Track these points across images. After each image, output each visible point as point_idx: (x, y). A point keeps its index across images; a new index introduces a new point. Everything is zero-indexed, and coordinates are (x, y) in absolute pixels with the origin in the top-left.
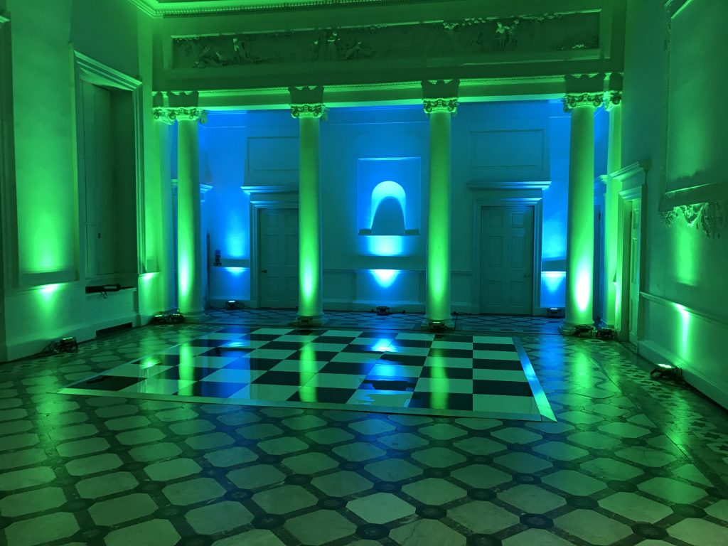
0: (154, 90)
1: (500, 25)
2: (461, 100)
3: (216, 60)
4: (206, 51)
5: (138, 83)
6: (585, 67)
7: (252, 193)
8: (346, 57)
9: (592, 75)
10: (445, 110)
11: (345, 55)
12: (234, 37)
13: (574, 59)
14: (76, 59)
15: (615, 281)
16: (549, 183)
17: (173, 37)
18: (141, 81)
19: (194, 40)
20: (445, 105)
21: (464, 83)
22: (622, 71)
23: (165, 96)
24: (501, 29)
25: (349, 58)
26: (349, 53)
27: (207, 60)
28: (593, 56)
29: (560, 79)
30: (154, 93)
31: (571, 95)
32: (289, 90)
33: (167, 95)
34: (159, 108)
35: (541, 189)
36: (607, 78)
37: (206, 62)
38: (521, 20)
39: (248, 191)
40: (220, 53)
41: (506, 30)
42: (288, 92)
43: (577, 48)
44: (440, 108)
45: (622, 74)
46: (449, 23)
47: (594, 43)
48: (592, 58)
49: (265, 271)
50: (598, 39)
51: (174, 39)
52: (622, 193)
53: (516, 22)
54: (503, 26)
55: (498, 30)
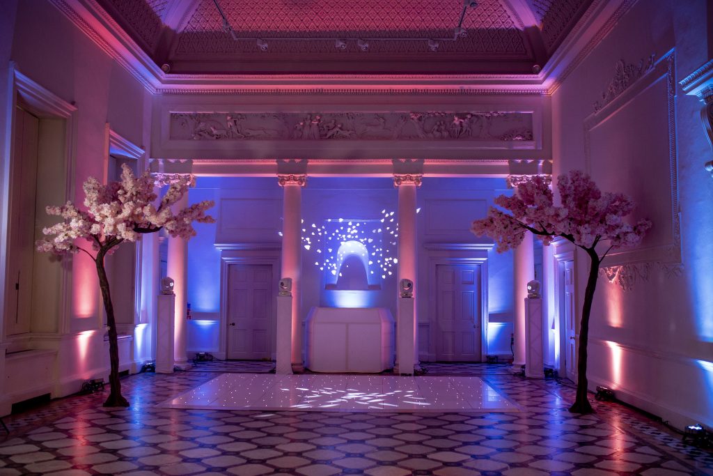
0: (151, 158)
1: (456, 119)
2: (425, 175)
3: (211, 134)
4: (202, 126)
5: (142, 152)
6: (524, 155)
7: (223, 250)
8: (328, 136)
9: (530, 161)
10: (412, 184)
11: (326, 135)
12: (227, 115)
13: (515, 148)
14: (111, 136)
15: (553, 328)
16: (493, 245)
17: (171, 112)
18: (145, 150)
19: (190, 115)
20: (412, 180)
21: (427, 163)
22: (551, 158)
23: (161, 163)
24: (457, 121)
25: (329, 138)
26: (330, 134)
27: (201, 133)
28: (530, 146)
29: (505, 163)
30: (151, 160)
31: (514, 176)
32: (277, 162)
33: (163, 162)
34: (156, 173)
35: (486, 250)
36: (541, 164)
37: (200, 135)
38: (472, 115)
39: (219, 248)
40: (215, 128)
41: (461, 122)
42: (276, 164)
43: (517, 140)
44: (408, 182)
45: (551, 161)
46: (415, 114)
47: (530, 137)
48: (529, 148)
49: (233, 324)
50: (532, 133)
51: (172, 114)
52: (557, 256)
53: (469, 116)
54: (459, 118)
55: (455, 122)
